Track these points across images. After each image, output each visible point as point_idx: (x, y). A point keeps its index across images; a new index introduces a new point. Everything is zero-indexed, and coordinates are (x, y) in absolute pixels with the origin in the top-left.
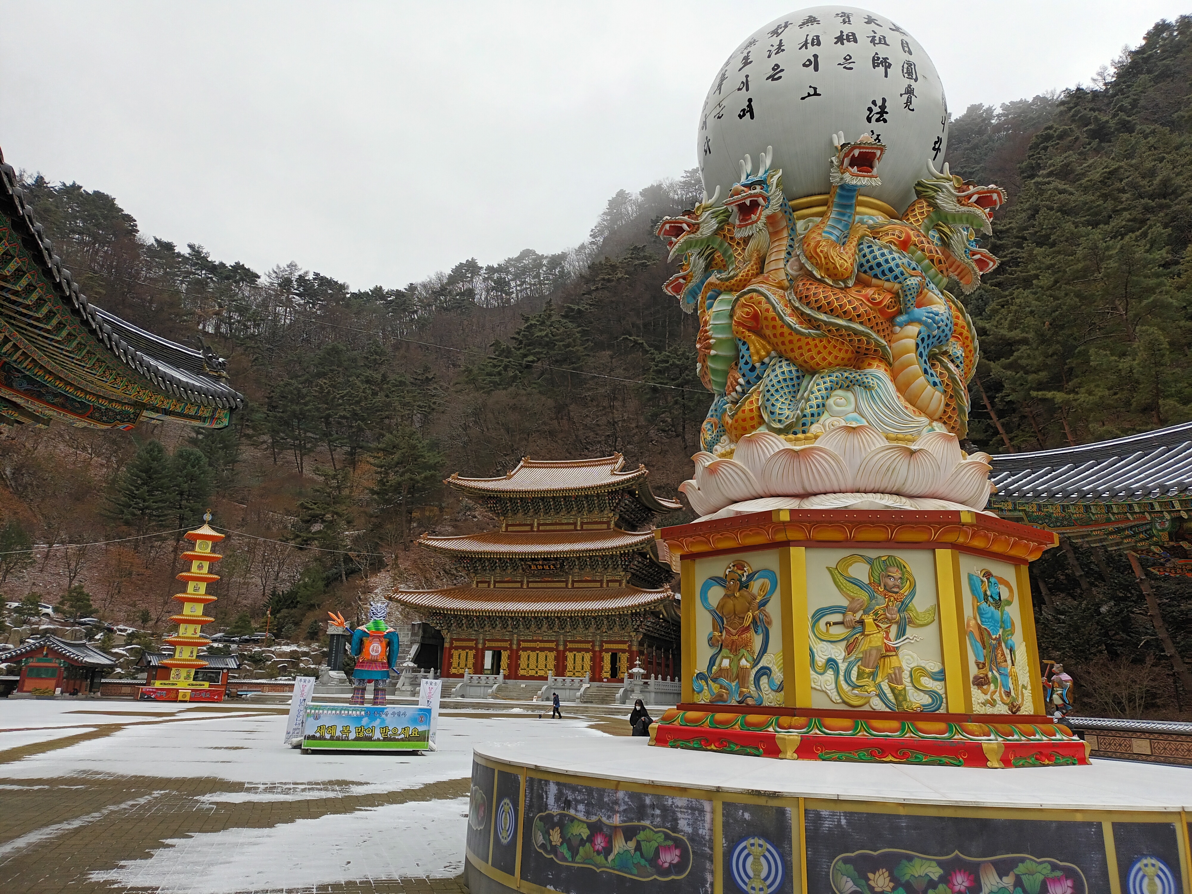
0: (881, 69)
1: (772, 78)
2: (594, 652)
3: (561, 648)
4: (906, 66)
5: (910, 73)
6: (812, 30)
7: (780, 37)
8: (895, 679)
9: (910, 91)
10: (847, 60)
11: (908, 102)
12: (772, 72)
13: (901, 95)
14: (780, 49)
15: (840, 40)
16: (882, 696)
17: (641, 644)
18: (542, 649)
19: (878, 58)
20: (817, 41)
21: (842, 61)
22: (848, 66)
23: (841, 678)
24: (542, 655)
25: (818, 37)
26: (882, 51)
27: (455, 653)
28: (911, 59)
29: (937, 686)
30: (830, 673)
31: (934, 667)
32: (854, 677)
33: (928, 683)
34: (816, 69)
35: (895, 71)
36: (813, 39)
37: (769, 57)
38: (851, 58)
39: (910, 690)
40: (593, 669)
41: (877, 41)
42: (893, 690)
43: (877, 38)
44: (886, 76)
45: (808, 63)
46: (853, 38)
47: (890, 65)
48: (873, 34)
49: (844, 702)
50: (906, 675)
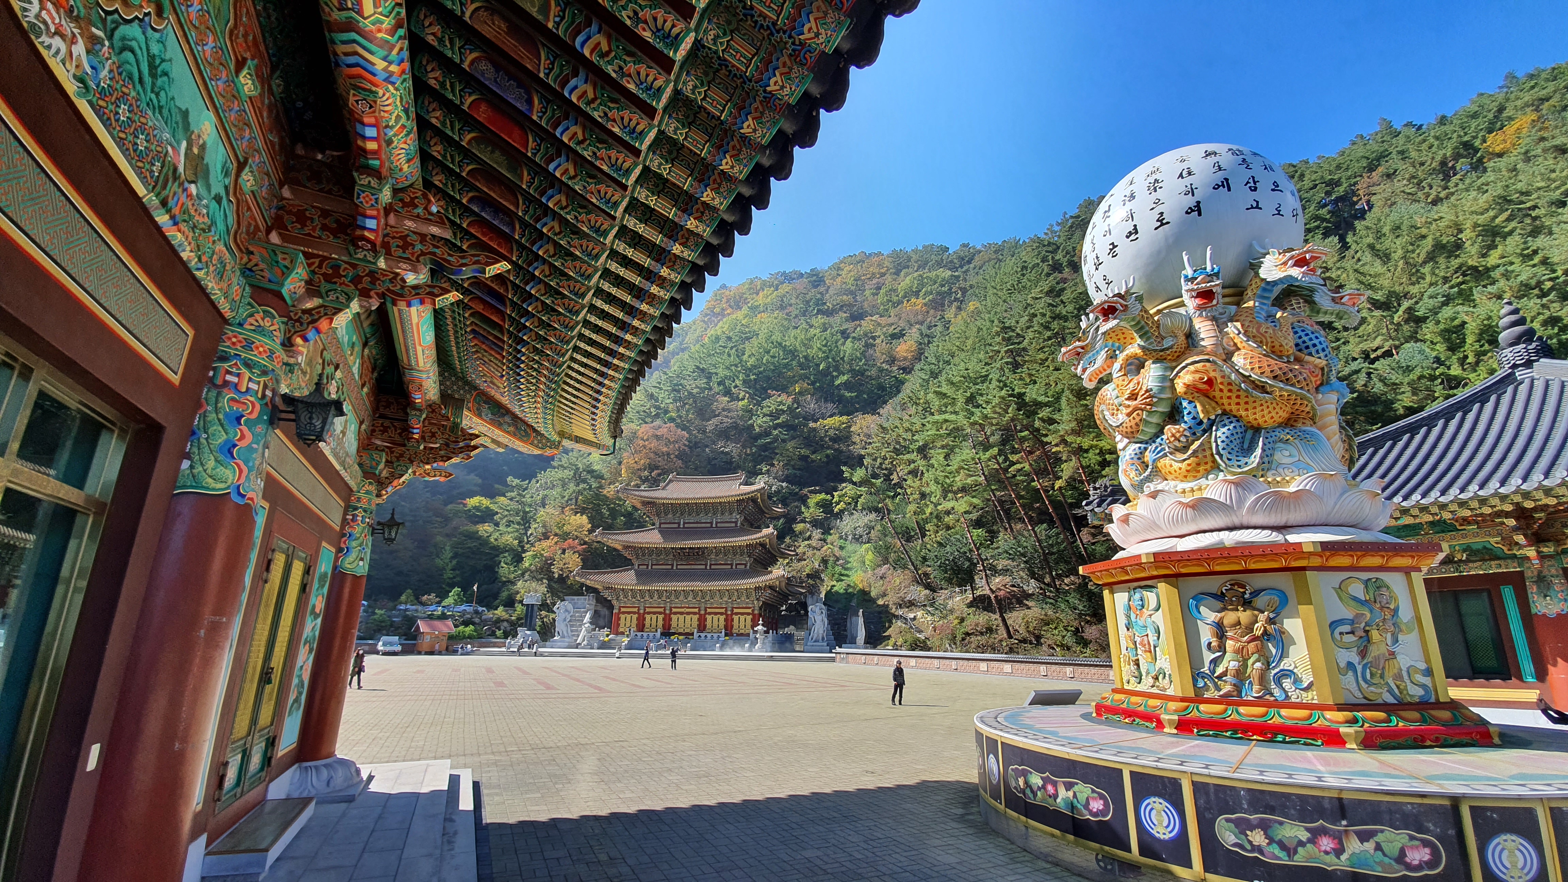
2: (727, 615)
3: (702, 612)
8: (1399, 677)
16: (1391, 691)
17: (760, 608)
18: (688, 613)
23: (1360, 679)
24: (688, 617)
27: (622, 616)
29: (1427, 681)
30: (1350, 673)
31: (1423, 666)
32: (1368, 676)
33: (1420, 678)
39: (1410, 686)
40: (726, 628)
42: (1398, 687)
49: (1365, 698)
50: (1405, 674)
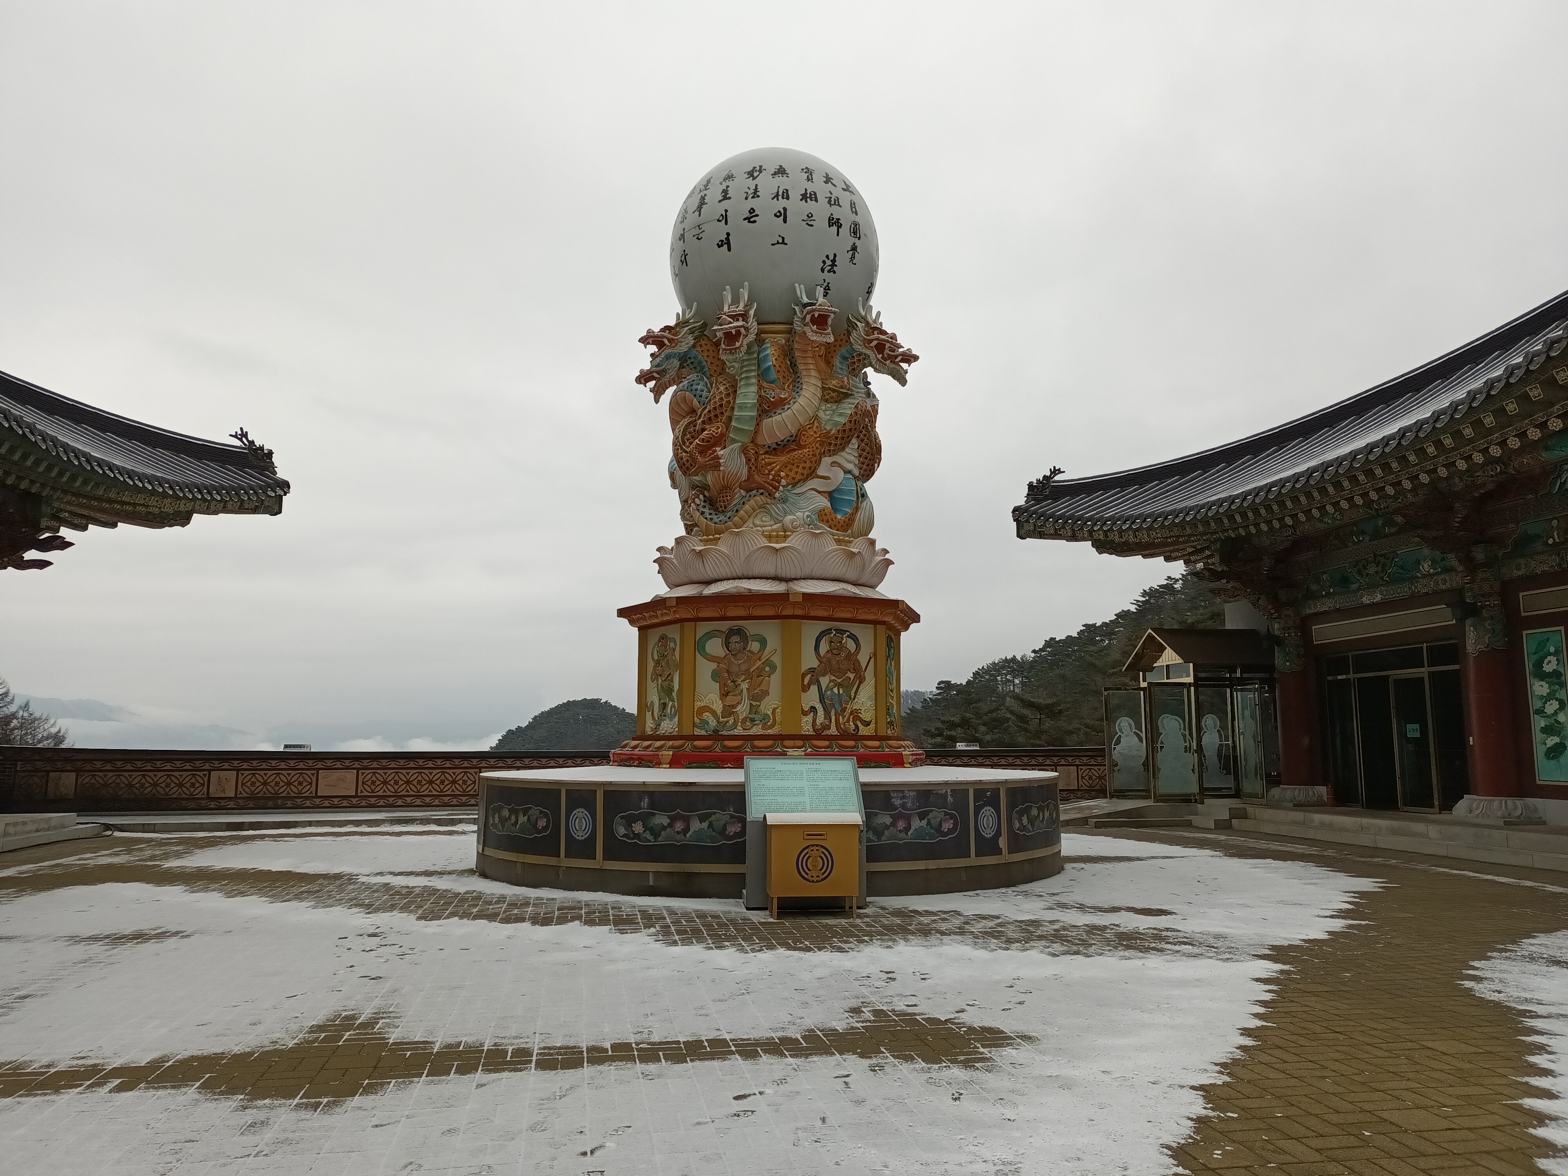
0: (835, 228)
1: (748, 219)
4: (853, 226)
5: (855, 233)
6: (782, 182)
7: (756, 182)
9: (854, 248)
10: (809, 217)
11: (853, 257)
12: (748, 215)
13: (848, 251)
14: (755, 195)
15: (804, 197)
19: (833, 218)
20: (786, 195)
21: (805, 218)
22: (810, 223)
25: (787, 190)
26: (837, 213)
28: (858, 219)
34: (785, 221)
35: (845, 230)
36: (783, 192)
37: (746, 198)
38: (812, 216)
41: (833, 203)
43: (833, 200)
44: (838, 235)
45: (778, 214)
46: (813, 197)
47: (841, 225)
48: (829, 195)
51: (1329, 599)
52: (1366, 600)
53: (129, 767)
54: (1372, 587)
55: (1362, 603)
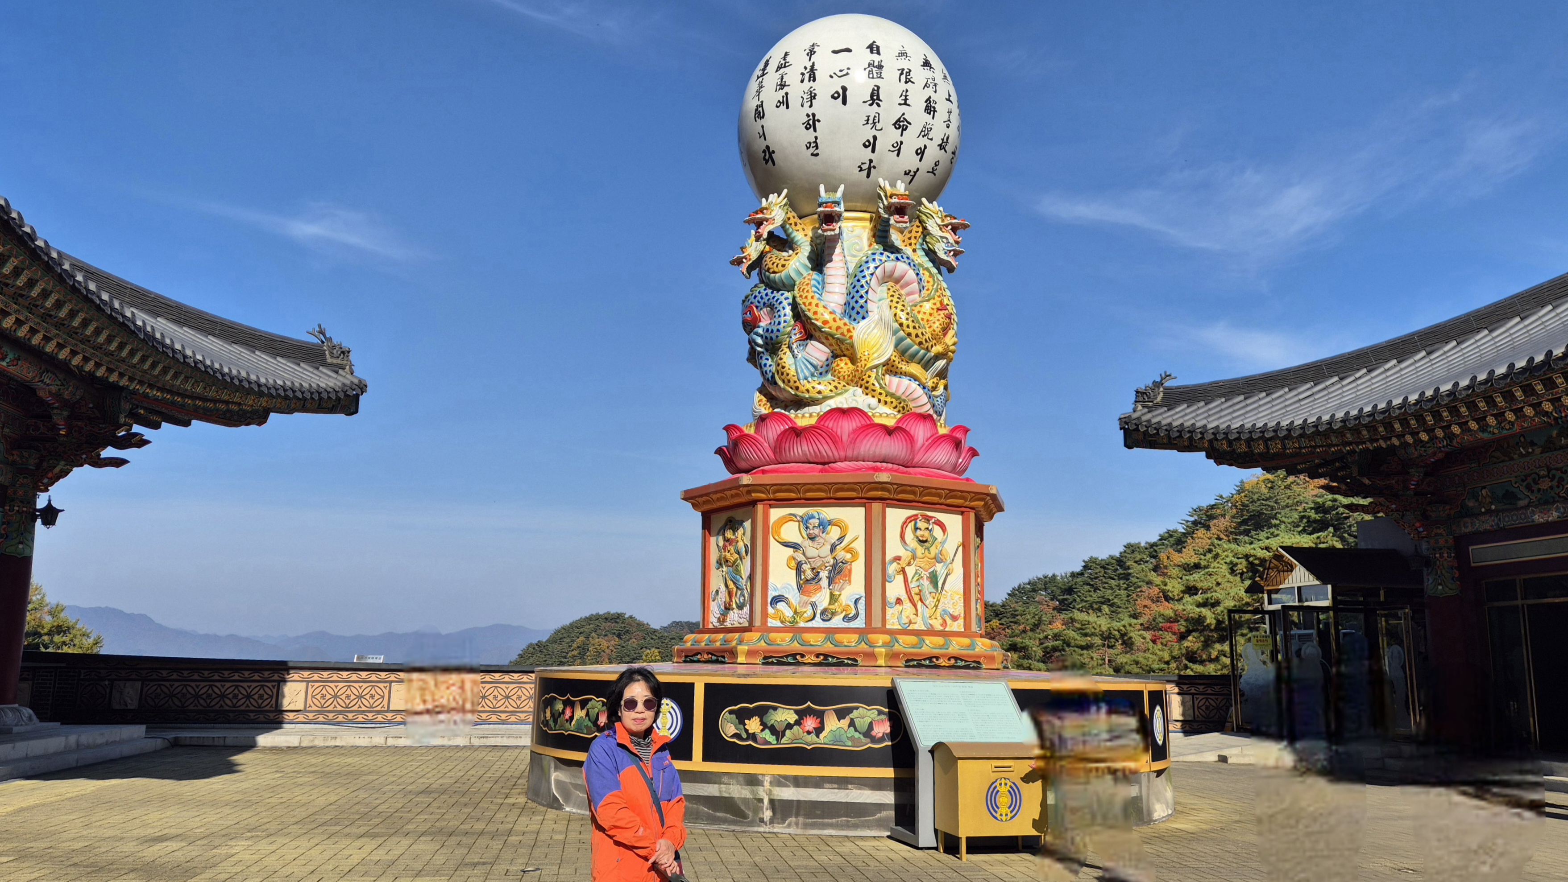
51: (1491, 516)
52: (1538, 518)
53: (196, 677)
54: (1545, 503)
55: (1533, 521)
